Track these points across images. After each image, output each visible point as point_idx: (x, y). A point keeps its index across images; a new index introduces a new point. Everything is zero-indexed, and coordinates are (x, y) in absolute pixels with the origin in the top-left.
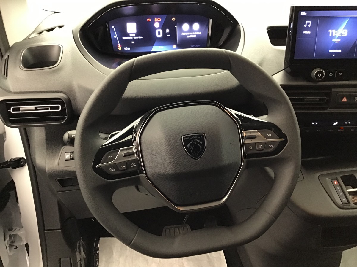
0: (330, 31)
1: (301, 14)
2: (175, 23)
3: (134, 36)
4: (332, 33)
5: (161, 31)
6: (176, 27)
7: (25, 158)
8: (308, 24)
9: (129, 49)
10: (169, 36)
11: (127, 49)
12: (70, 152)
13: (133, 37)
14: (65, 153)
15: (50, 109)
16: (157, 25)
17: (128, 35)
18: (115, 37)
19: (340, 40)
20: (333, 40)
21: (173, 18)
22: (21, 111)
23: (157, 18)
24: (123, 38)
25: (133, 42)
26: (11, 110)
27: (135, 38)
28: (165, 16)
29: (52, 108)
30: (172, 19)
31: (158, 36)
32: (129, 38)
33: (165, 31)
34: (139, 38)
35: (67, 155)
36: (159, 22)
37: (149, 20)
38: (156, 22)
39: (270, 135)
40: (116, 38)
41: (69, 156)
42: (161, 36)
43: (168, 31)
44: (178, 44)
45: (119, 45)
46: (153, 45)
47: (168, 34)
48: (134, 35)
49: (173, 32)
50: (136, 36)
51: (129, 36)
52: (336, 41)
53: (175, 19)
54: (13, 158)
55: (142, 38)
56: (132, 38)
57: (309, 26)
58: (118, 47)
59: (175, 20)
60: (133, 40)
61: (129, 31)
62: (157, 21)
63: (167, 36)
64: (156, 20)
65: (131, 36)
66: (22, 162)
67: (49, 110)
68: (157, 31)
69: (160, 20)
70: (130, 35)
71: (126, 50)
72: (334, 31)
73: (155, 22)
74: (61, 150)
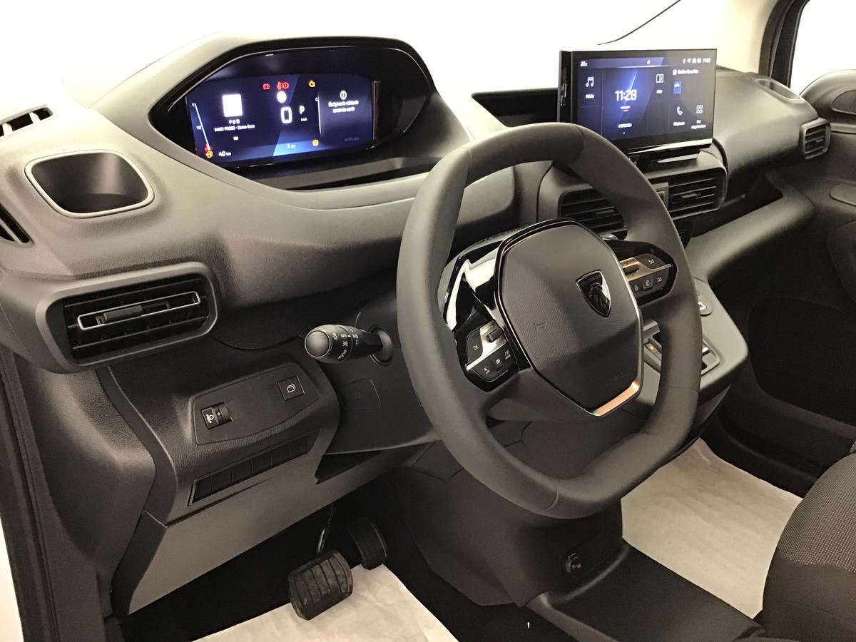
0: (617, 92)
1: (581, 65)
2: (314, 92)
3: (238, 125)
4: (620, 94)
5: (289, 109)
6: (317, 100)
8: (591, 82)
9: (229, 154)
10: (305, 119)
11: (224, 155)
13: (236, 125)
16: (282, 97)
17: (224, 122)
18: (199, 128)
19: (629, 107)
20: (622, 108)
21: (312, 82)
23: (282, 82)
24: (217, 130)
25: (236, 138)
27: (240, 128)
28: (296, 77)
30: (310, 85)
31: (284, 121)
32: (227, 128)
33: (298, 110)
34: (250, 127)
35: (208, 415)
36: (286, 91)
37: (266, 86)
38: (280, 90)
39: (652, 262)
40: (202, 130)
42: (290, 121)
43: (302, 109)
44: (322, 136)
45: (209, 148)
46: (275, 143)
47: (304, 115)
48: (238, 121)
49: (312, 112)
50: (241, 124)
51: (228, 125)
52: (625, 108)
53: (314, 83)
55: (253, 126)
56: (233, 128)
57: (592, 85)
58: (206, 152)
59: (314, 86)
60: (236, 132)
61: (227, 112)
62: (282, 89)
63: (302, 120)
64: (279, 85)
65: (232, 125)
67: (168, 310)
68: (283, 110)
69: (288, 87)
70: (230, 122)
71: (222, 157)
72: (621, 92)
73: (277, 90)
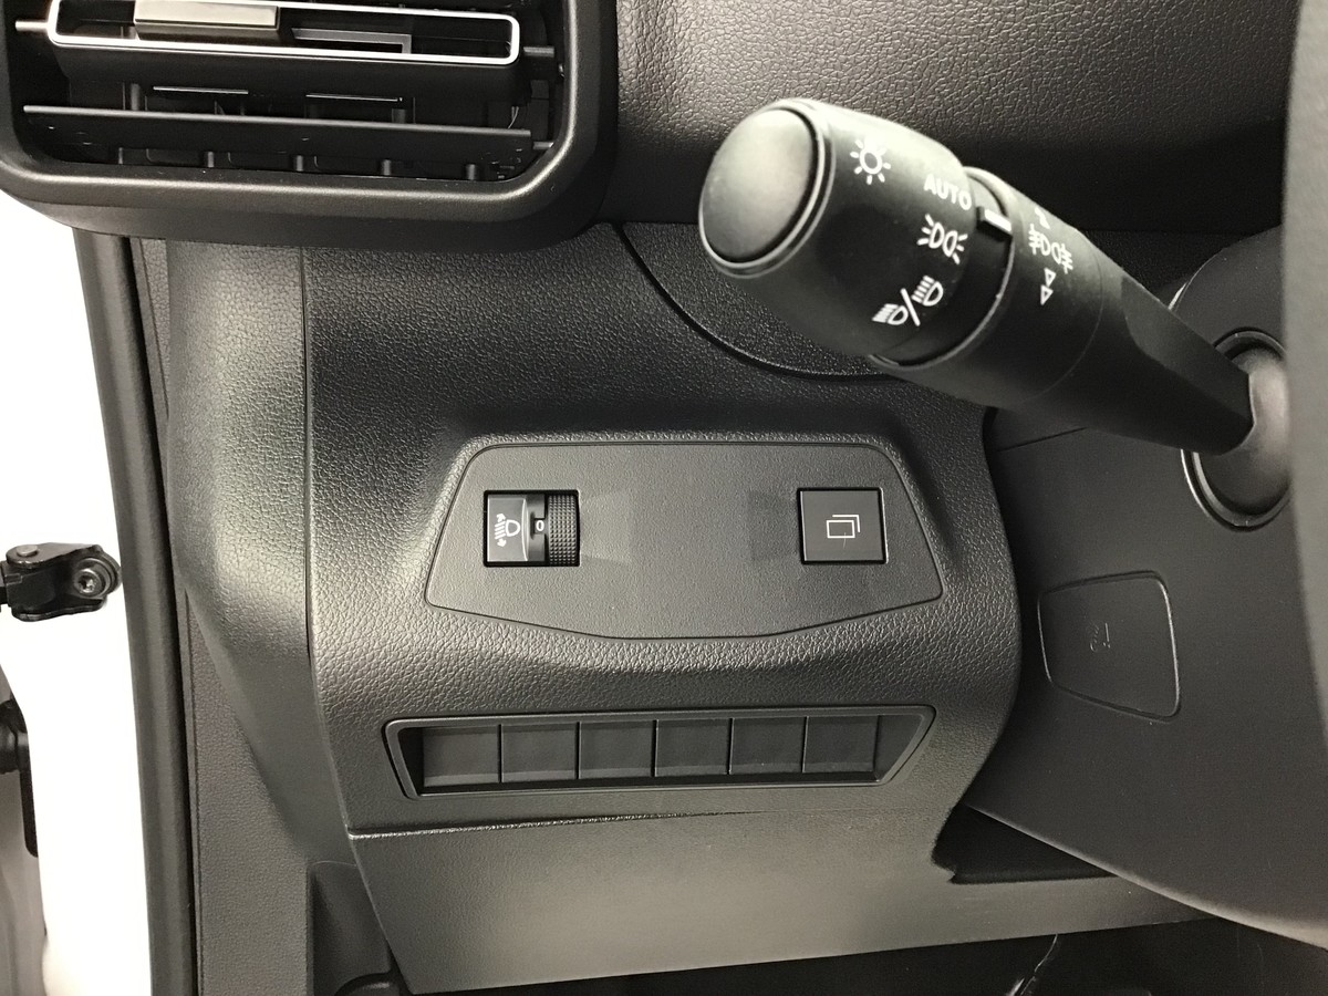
7: (112, 550)
12: (532, 495)
14: (487, 494)
15: (414, 51)
22: (144, 37)
26: (49, 26)
29: (427, 36)
35: (501, 517)
41: (523, 527)
54: (26, 547)
66: (86, 577)
67: (406, 56)
74: (456, 470)
